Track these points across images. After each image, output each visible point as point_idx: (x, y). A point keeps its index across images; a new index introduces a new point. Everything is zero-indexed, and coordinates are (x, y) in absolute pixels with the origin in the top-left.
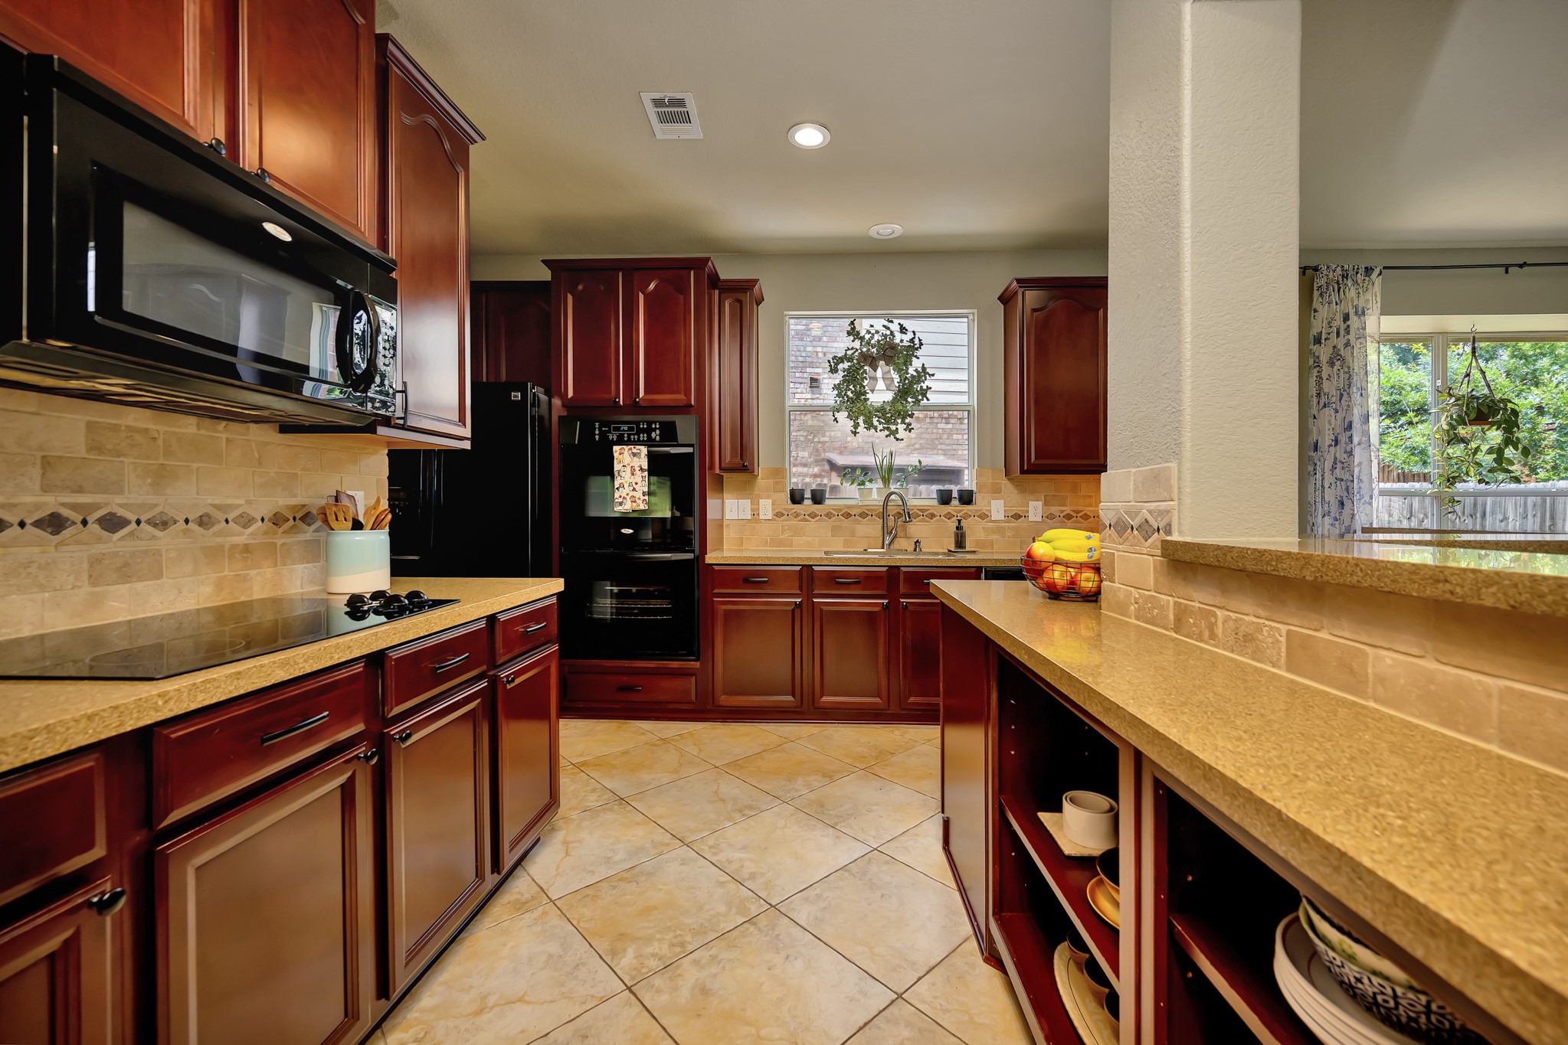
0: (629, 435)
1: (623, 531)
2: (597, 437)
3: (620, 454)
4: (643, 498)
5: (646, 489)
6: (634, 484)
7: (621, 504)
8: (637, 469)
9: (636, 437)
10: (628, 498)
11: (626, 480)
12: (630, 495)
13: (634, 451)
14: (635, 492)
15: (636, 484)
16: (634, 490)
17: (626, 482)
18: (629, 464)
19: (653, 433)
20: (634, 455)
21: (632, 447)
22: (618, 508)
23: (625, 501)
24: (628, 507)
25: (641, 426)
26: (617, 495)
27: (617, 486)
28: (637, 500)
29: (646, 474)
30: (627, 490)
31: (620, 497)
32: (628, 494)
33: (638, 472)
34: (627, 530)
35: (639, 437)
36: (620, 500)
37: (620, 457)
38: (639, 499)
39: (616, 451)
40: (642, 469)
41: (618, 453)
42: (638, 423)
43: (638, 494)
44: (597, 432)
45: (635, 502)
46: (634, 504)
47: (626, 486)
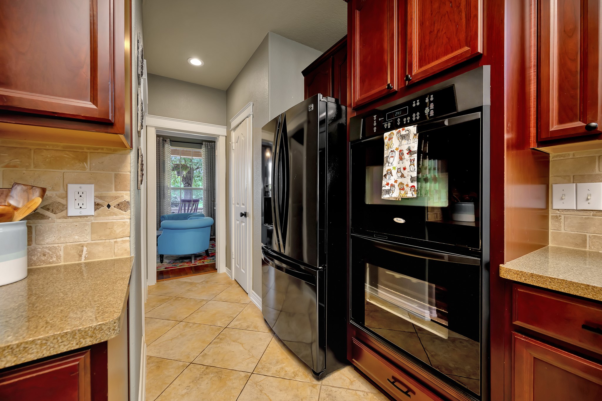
0: (402, 119)
1: (395, 220)
2: (375, 129)
3: (389, 139)
4: (411, 184)
5: (415, 174)
6: (402, 169)
7: (388, 192)
8: (405, 152)
9: (409, 118)
10: (396, 185)
11: (394, 166)
12: (398, 183)
13: (403, 133)
14: (403, 179)
15: (405, 169)
16: (402, 176)
17: (394, 168)
18: (397, 149)
19: (427, 109)
20: (403, 137)
21: (401, 129)
22: (386, 197)
23: (393, 189)
24: (395, 195)
25: (414, 105)
26: (384, 183)
27: (385, 173)
28: (405, 187)
29: (415, 156)
30: (395, 176)
31: (388, 184)
32: (396, 181)
33: (406, 156)
34: (399, 219)
35: (412, 117)
36: (388, 188)
37: (389, 142)
38: (407, 185)
39: (386, 137)
40: (410, 152)
41: (387, 139)
42: (410, 103)
43: (407, 181)
44: (375, 124)
45: (403, 189)
46: (403, 192)
47: (394, 172)
